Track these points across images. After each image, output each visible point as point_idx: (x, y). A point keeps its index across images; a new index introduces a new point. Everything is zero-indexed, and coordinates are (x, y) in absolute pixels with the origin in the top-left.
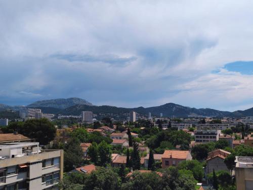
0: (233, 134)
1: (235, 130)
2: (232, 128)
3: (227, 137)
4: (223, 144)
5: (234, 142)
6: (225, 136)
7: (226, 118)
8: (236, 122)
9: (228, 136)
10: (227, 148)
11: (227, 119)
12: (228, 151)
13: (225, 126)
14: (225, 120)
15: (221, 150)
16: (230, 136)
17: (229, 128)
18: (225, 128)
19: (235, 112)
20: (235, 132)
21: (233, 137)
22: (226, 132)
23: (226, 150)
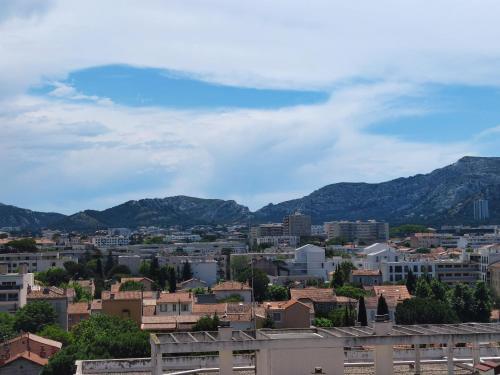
0: (71, 283)
1: (76, 272)
2: (67, 264)
3: (51, 295)
4: (40, 317)
5: (72, 309)
6: (46, 292)
7: (51, 233)
8: (79, 246)
9: (56, 291)
10: (49, 328)
11: (55, 237)
12: (54, 339)
13: (48, 258)
14: (46, 241)
15: (32, 337)
16: (60, 291)
17: (60, 265)
18: (45, 266)
19: (78, 216)
20: (76, 279)
21: (71, 294)
22: (50, 279)
23: (47, 336)
